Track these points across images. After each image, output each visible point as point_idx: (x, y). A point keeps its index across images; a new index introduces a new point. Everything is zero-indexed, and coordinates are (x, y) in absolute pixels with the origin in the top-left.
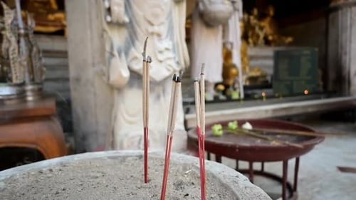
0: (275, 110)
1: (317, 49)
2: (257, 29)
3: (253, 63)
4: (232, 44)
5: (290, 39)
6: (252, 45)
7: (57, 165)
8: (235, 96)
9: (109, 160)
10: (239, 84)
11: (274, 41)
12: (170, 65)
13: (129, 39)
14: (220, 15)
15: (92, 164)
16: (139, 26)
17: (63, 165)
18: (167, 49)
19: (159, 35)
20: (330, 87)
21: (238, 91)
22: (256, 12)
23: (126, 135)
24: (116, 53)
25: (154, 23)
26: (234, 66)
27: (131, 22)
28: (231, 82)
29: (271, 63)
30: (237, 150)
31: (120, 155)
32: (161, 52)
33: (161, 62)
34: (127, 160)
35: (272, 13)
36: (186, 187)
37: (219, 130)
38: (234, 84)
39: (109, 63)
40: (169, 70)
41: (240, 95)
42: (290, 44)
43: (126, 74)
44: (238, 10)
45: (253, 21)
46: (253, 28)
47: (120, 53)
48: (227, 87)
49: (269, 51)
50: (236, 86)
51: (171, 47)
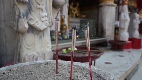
0: (83, 43)
1: (95, 20)
2: (73, 11)
3: (71, 24)
4: (64, 16)
5: (84, 16)
6: (71, 17)
7: (6, 70)
8: (66, 37)
9: (32, 66)
10: (67, 32)
11: (79, 16)
12: (46, 23)
13: (28, 10)
14: (61, 4)
15: (24, 68)
16: (33, 4)
17: (9, 70)
18: (45, 16)
19: (42, 10)
20: (99, 34)
21: (67, 35)
22: (72, 4)
23: (27, 55)
24: (22, 16)
25: (40, 4)
26: (65, 25)
27: (29, 2)
28: (64, 32)
29: (79, 24)
30: (76, 58)
31: (37, 63)
32: (43, 17)
33: (43, 21)
34: (41, 65)
35: (78, 5)
36: (75, 73)
37: (65, 51)
38: (65, 32)
39: (18, 21)
40: (46, 25)
41: (67, 37)
42: (84, 18)
43: (27, 26)
44: (67, 2)
45: (71, 8)
46: (71, 10)
47: (24, 16)
48: (62, 34)
49: (78, 20)
50: (66, 33)
51: (47, 15)
